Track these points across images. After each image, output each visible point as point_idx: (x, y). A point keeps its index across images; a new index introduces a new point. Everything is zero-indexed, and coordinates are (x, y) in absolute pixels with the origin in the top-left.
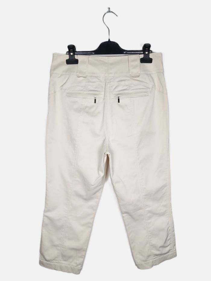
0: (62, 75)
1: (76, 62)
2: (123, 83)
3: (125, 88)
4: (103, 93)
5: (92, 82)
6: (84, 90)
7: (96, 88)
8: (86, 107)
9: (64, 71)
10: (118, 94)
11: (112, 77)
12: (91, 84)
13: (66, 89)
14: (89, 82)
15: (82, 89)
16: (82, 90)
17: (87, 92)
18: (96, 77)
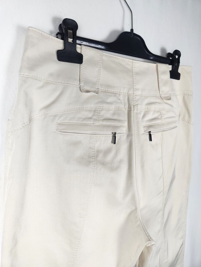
0: (47, 84)
1: (78, 59)
2: (153, 107)
3: (156, 115)
4: (126, 124)
5: (108, 103)
6: (94, 117)
7: (114, 114)
8: (98, 152)
9: (51, 75)
10: (150, 127)
11: (139, 97)
12: (105, 106)
13: (55, 116)
14: (103, 102)
15: (90, 115)
16: (90, 118)
17: (101, 123)
18: (115, 94)
